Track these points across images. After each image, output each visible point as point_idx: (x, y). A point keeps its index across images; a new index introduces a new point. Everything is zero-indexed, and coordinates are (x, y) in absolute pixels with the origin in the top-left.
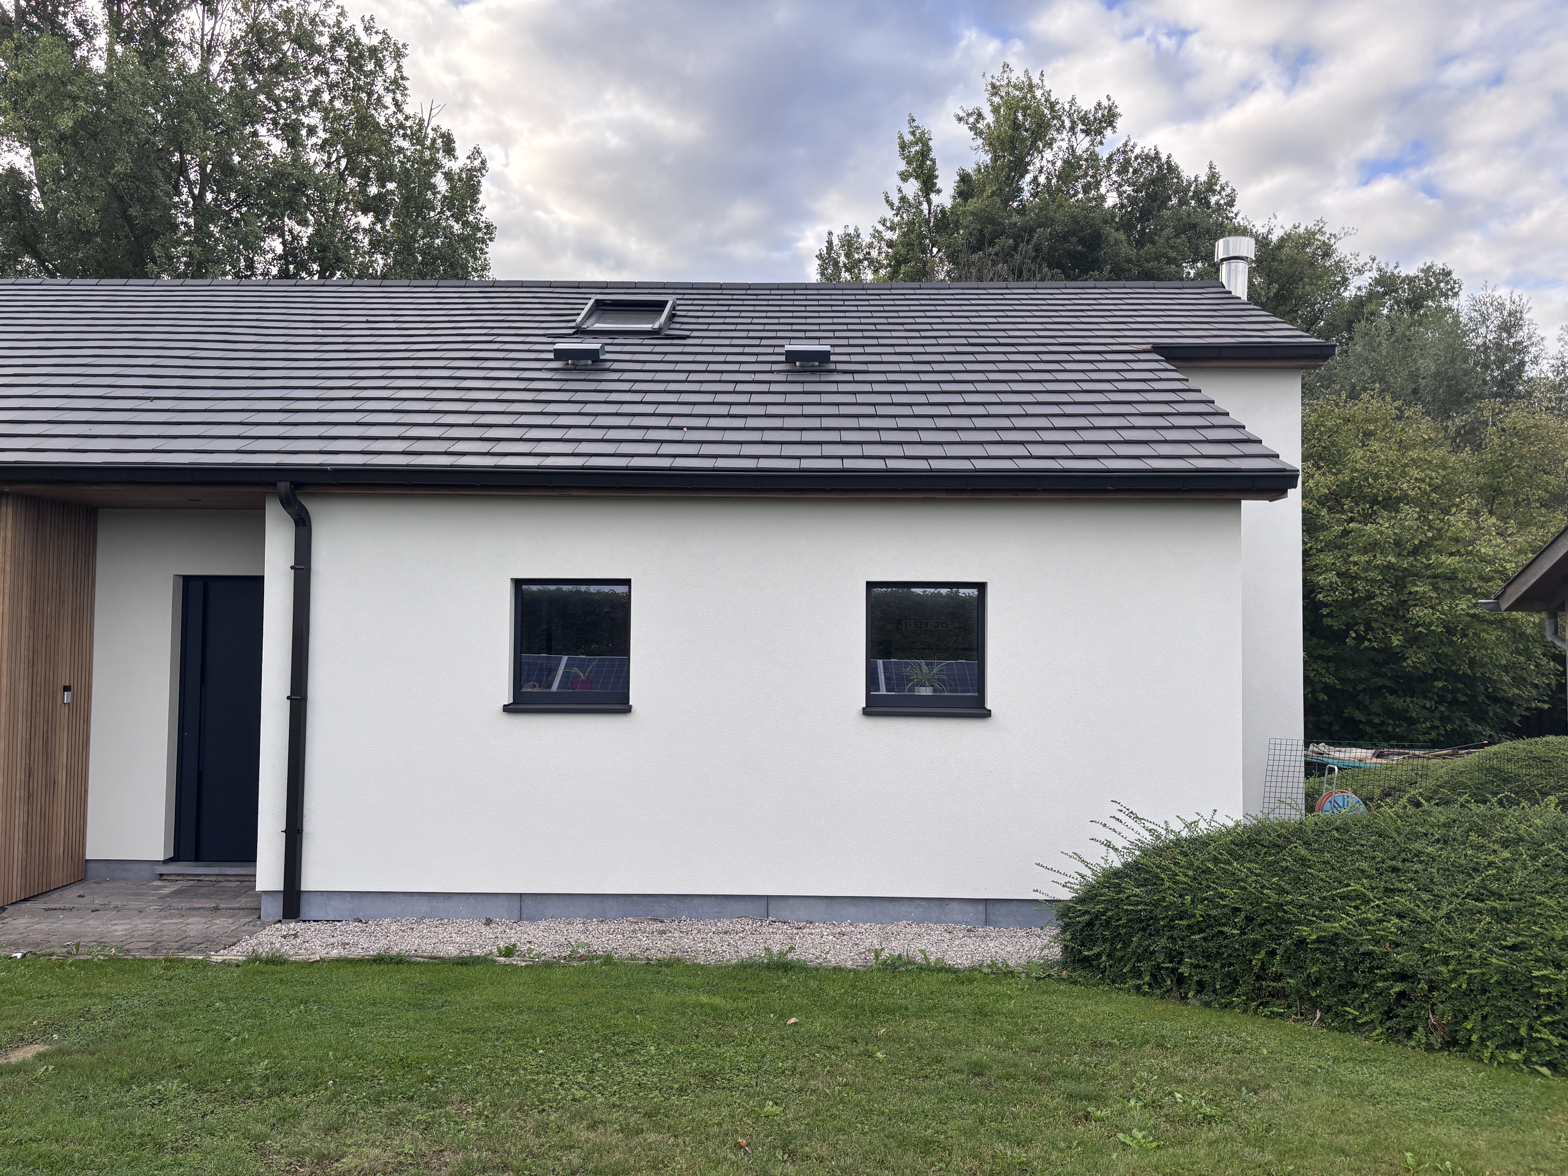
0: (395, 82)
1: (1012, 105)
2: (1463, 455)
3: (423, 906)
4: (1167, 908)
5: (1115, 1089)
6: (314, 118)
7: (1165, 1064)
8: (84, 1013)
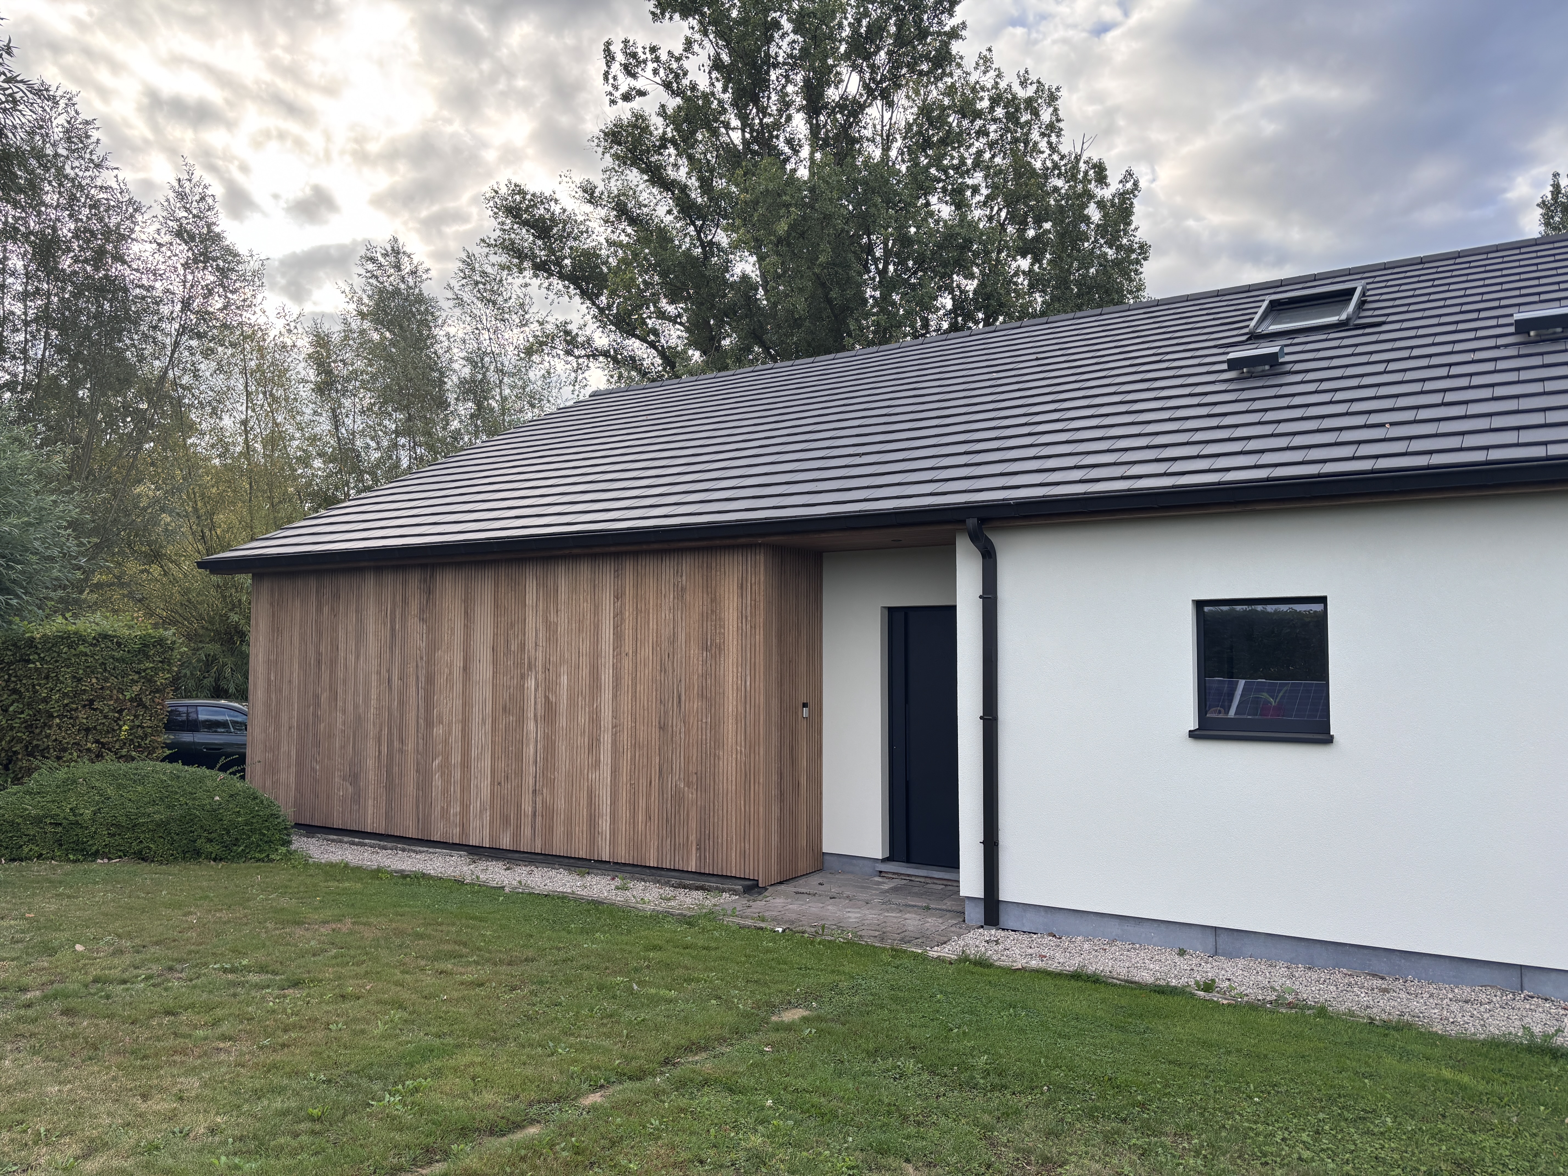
0: (1050, 126)
3: (1115, 928)
6: (978, 178)
8: (834, 987)
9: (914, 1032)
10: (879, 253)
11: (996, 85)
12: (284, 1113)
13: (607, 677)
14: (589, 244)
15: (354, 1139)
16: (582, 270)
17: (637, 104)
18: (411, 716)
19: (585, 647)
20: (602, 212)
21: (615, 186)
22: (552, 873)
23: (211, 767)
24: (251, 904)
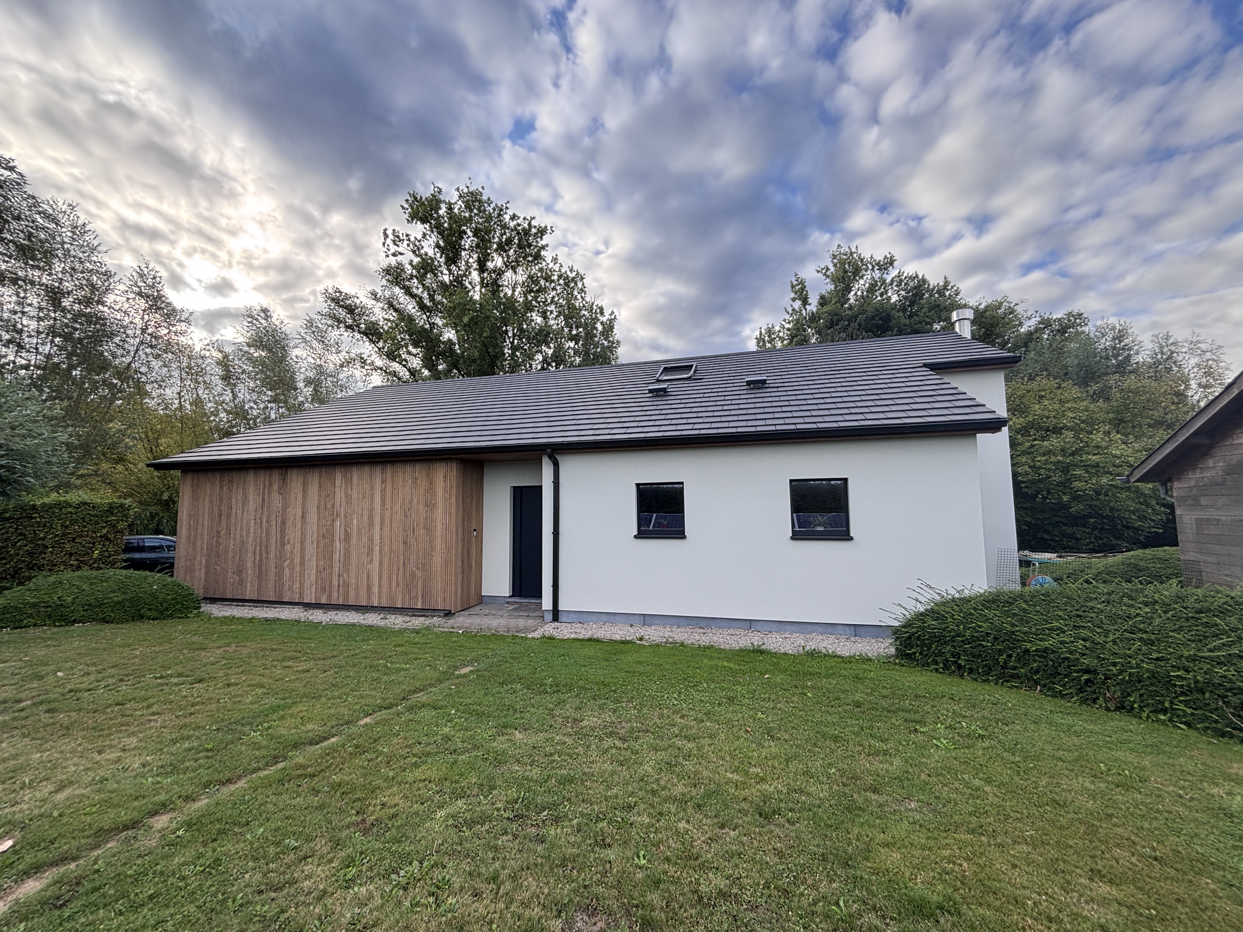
0: (582, 289)
1: (842, 263)
2: (1099, 404)
3: (605, 618)
4: (950, 632)
5: (930, 719)
6: (552, 308)
7: (955, 708)
8: (485, 656)
9: (520, 672)
10: (510, 334)
11: (560, 271)
12: (190, 750)
13: (377, 520)
14: (373, 319)
15: (232, 758)
16: (370, 330)
17: (400, 258)
18: (273, 541)
19: (366, 505)
20: (381, 305)
21: (387, 293)
22: (348, 614)
23: (151, 570)
24: (174, 641)
